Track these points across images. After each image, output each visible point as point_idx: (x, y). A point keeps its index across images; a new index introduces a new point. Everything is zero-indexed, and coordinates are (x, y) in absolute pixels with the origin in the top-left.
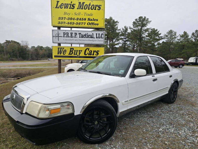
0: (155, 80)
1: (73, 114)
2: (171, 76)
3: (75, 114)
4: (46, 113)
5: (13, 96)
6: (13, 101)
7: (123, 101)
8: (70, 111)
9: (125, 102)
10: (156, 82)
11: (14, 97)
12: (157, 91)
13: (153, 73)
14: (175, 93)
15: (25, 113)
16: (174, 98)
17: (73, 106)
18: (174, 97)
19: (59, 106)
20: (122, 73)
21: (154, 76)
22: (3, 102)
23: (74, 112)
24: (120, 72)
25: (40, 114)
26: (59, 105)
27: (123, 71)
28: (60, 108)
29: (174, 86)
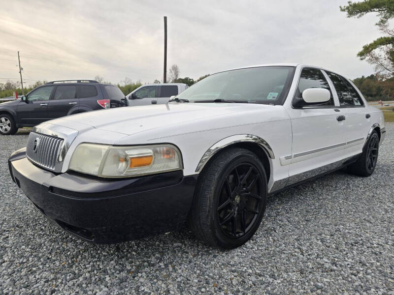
0: (341, 119)
1: (180, 172)
2: (368, 116)
3: (186, 173)
4: (120, 167)
5: (36, 141)
6: (36, 152)
7: (283, 157)
8: (174, 166)
9: (287, 158)
10: (342, 123)
11: (38, 144)
12: (344, 144)
13: (335, 105)
14: (374, 156)
15: (66, 172)
16: (372, 166)
17: (180, 154)
18: (372, 164)
19: (149, 151)
20: (274, 97)
21: (339, 111)
22: (10, 160)
23: (183, 168)
24: (269, 96)
25: (105, 167)
26: (150, 148)
27: (276, 95)
28: (151, 156)
29: (373, 138)
